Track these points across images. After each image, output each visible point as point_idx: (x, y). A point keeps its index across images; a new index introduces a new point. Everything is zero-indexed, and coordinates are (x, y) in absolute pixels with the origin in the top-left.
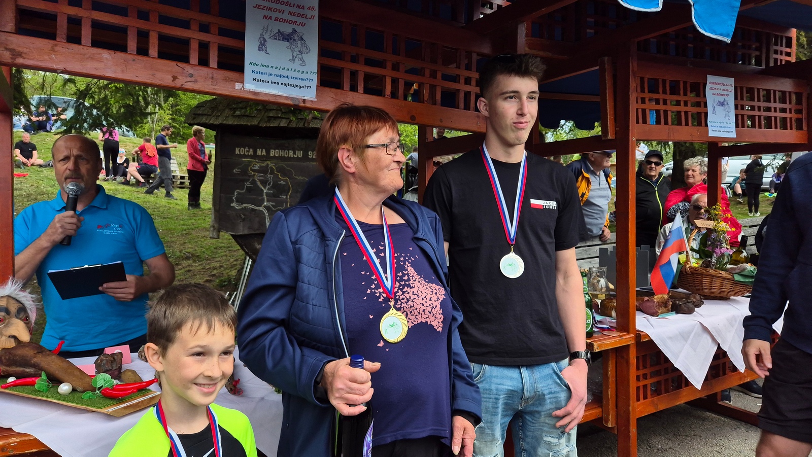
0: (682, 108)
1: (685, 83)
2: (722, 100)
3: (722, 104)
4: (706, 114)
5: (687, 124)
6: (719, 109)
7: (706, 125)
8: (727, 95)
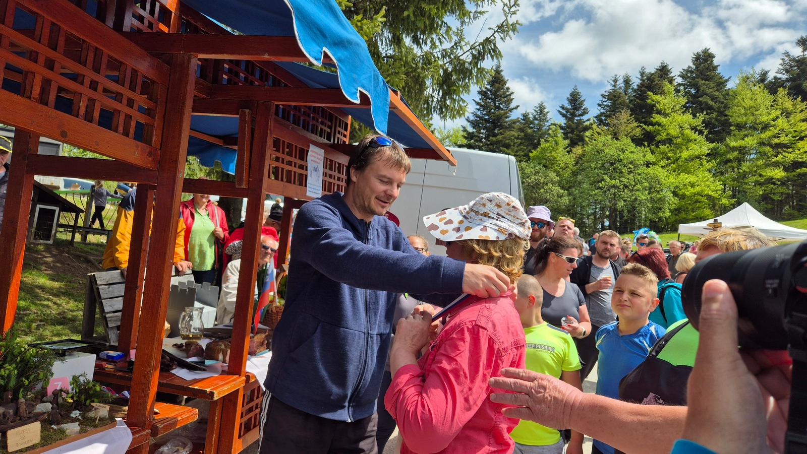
0: (292, 168)
1: (296, 146)
2: (316, 167)
3: (316, 170)
4: (306, 176)
5: (294, 183)
6: (314, 173)
7: (306, 186)
8: (319, 163)
